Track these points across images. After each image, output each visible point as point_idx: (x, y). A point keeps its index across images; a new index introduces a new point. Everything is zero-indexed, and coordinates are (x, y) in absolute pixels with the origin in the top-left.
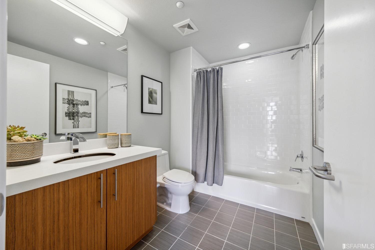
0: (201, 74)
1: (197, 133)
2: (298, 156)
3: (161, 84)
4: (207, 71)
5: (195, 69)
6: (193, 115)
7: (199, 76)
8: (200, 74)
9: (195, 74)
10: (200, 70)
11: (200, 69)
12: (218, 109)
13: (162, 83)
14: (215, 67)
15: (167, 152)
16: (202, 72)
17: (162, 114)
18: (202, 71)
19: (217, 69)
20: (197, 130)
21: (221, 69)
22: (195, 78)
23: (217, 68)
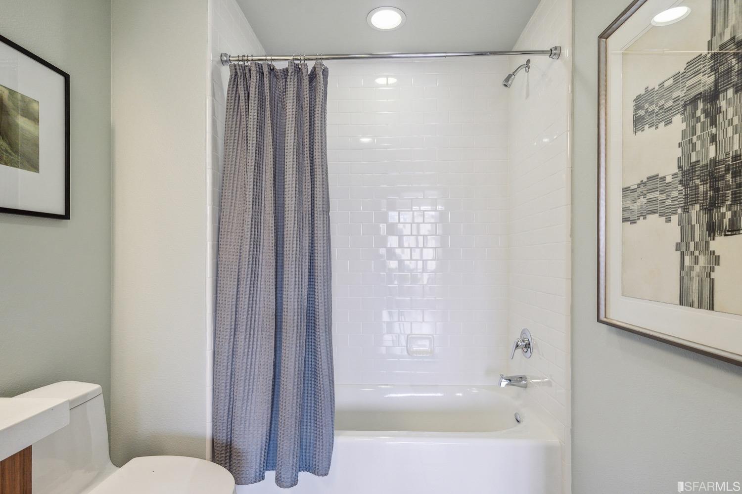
0: (248, 76)
1: (235, 297)
2: (517, 346)
3: (61, 79)
4: (272, 70)
5: (226, 55)
6: (217, 225)
7: (241, 81)
8: (245, 74)
9: (226, 73)
10: (243, 60)
11: (244, 56)
12: (313, 209)
13: (67, 77)
14: (303, 62)
15: (95, 387)
16: (253, 68)
17: (66, 216)
18: (253, 65)
19: (310, 69)
20: (236, 283)
21: (325, 72)
22: (222, 89)
23: (311, 65)
